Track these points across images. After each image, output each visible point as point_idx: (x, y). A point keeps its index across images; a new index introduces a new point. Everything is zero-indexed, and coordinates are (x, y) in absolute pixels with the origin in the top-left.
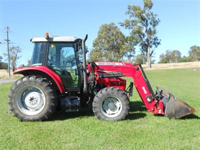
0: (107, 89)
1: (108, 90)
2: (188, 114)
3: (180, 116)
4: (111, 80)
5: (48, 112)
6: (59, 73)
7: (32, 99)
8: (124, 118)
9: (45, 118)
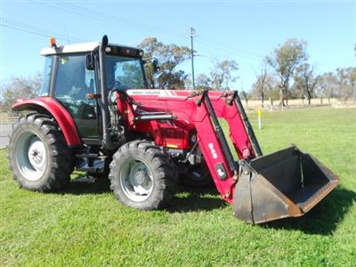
0: (138, 144)
1: (140, 146)
2: (282, 217)
3: (262, 219)
4: (162, 126)
5: (50, 178)
6: (75, 110)
7: (36, 154)
8: (156, 207)
9: (47, 188)
